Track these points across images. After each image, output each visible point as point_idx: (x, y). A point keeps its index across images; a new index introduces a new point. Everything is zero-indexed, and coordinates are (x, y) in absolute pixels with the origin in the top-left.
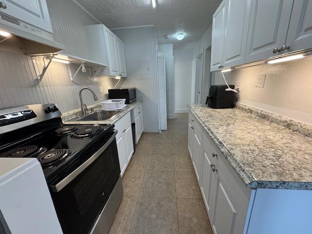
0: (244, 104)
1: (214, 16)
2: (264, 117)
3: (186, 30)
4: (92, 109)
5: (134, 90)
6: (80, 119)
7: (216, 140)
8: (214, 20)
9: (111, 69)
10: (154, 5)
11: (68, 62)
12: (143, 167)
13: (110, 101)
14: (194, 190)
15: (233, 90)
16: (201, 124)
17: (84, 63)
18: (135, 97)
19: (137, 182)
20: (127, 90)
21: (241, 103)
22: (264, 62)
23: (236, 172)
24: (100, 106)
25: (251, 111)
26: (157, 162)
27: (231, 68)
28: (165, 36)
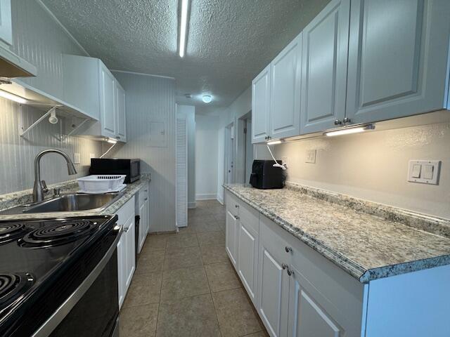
0: (296, 183)
1: (253, 82)
2: (321, 197)
3: (215, 93)
4: (56, 191)
5: (138, 162)
6: (27, 209)
7: (288, 227)
8: (254, 86)
9: (104, 125)
10: (182, 54)
11: (23, 102)
12: (155, 295)
13: (94, 178)
14: (246, 318)
15: (281, 166)
16: (256, 209)
17: (57, 109)
18: (139, 174)
19: (147, 329)
20: (128, 161)
21: (291, 181)
22: (321, 134)
23: (337, 265)
24: (76, 185)
25: (305, 191)
26: (179, 282)
27: (281, 140)
28: (188, 96)
